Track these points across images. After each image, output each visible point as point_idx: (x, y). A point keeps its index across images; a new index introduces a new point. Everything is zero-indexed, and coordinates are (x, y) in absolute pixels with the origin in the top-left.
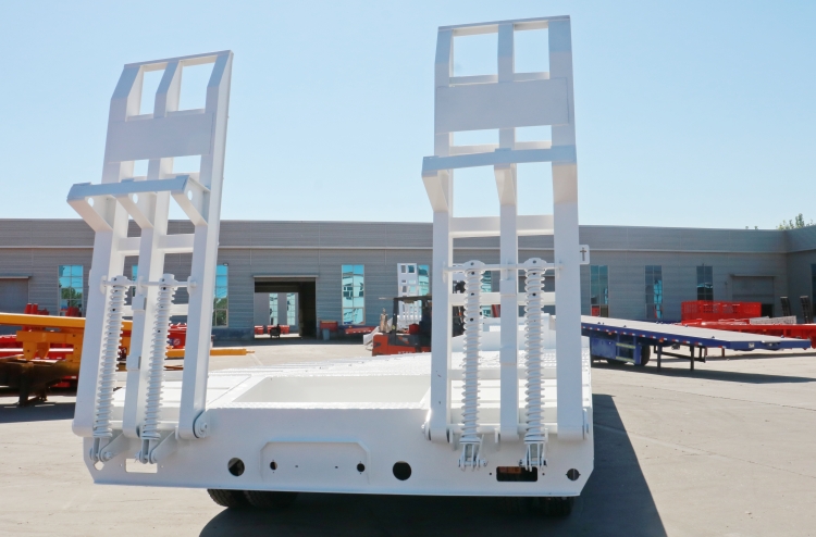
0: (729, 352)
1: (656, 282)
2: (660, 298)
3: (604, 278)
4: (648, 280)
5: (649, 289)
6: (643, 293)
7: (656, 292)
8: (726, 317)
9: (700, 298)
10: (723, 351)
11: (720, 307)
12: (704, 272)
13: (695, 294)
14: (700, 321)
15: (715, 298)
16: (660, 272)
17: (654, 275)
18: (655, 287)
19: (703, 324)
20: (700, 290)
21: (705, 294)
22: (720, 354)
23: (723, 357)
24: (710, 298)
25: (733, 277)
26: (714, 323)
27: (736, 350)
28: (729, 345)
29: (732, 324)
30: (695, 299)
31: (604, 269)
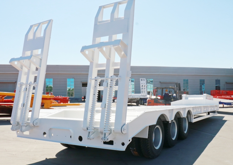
0: (225, 106)
1: (203, 84)
2: (204, 89)
3: (187, 83)
4: (201, 83)
5: (201, 86)
6: (199, 88)
7: (203, 87)
8: (224, 95)
9: (216, 89)
10: (223, 105)
11: (222, 92)
12: (218, 81)
13: (215, 88)
14: (216, 96)
15: (221, 89)
16: (204, 81)
17: (202, 82)
18: (203, 86)
19: (217, 97)
20: (216, 87)
21: (218, 88)
22: (222, 106)
23: (223, 107)
24: (219, 89)
25: (227, 83)
26: (221, 97)
27: (227, 105)
28: (225, 103)
29: (226, 97)
30: (215, 90)
31: (187, 80)
